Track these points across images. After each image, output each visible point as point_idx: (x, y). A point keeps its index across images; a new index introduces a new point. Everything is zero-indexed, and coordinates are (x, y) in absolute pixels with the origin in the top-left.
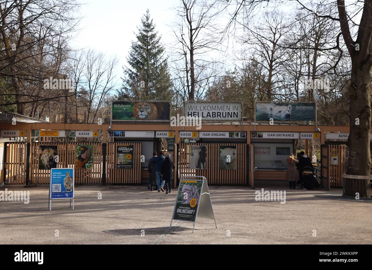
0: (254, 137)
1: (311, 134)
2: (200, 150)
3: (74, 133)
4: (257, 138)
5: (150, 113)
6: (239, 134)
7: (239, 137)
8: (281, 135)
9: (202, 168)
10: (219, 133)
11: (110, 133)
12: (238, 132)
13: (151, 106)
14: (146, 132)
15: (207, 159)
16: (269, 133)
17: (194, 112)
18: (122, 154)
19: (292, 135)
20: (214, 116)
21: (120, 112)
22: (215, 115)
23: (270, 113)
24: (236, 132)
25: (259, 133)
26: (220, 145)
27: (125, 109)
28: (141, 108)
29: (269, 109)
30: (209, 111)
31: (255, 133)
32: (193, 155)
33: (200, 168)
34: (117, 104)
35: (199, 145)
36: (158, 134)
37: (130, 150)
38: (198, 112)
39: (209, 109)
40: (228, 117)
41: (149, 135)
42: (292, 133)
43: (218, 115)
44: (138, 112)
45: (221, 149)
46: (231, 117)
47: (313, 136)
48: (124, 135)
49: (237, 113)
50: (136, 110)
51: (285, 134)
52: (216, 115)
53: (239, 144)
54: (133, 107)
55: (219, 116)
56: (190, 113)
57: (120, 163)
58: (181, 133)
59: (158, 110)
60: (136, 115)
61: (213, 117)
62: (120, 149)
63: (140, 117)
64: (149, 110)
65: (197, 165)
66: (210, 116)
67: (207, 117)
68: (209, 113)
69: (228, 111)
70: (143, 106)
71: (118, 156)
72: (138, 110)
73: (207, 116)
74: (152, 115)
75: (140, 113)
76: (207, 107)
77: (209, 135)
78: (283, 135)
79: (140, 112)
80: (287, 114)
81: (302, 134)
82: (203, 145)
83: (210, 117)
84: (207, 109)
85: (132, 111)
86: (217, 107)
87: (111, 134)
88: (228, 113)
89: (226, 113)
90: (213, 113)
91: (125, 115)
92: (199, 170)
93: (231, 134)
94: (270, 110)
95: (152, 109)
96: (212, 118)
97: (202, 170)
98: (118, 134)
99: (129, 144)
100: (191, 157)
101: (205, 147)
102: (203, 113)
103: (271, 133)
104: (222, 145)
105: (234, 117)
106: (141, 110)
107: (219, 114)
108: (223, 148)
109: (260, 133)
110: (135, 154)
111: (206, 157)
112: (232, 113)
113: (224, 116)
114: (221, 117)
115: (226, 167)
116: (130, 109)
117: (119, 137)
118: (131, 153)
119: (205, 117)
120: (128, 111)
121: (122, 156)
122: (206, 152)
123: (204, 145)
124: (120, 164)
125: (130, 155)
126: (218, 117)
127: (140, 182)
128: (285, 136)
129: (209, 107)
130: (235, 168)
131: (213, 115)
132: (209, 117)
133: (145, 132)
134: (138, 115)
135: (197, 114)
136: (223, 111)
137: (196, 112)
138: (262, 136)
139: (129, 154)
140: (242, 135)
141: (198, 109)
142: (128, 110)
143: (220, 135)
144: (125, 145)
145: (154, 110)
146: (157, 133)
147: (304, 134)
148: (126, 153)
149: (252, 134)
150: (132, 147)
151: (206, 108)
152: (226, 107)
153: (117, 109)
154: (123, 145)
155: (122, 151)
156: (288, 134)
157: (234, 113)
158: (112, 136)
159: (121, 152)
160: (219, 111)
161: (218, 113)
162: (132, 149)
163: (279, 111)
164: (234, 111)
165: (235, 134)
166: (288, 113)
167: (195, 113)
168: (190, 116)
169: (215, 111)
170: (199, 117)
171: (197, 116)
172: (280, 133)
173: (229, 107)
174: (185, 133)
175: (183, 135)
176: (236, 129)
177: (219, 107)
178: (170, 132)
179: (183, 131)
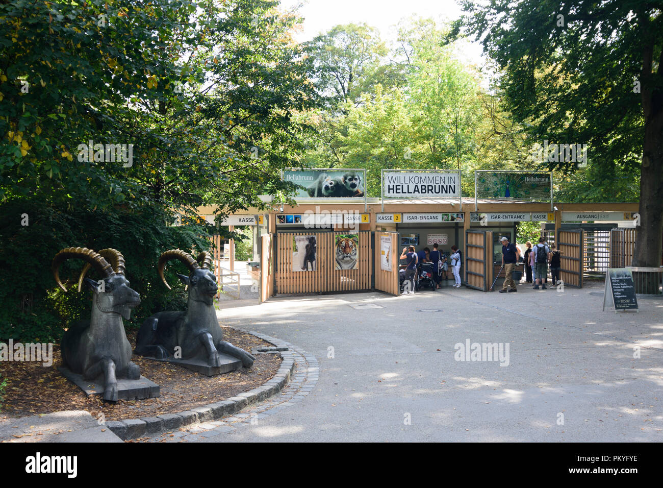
0: (474, 220)
1: (544, 214)
4: (478, 221)
8: (508, 217)
10: (430, 215)
11: (280, 217)
16: (493, 214)
17: (397, 186)
19: (522, 217)
20: (424, 191)
22: (425, 189)
24: (452, 214)
25: (480, 214)
30: (416, 184)
31: (475, 214)
38: (402, 186)
39: (417, 182)
40: (442, 192)
42: (522, 214)
46: (446, 192)
47: (546, 216)
49: (454, 186)
51: (514, 215)
52: (427, 189)
55: (430, 191)
56: (391, 187)
58: (379, 215)
61: (422, 193)
66: (418, 191)
68: (416, 186)
69: (442, 184)
73: (415, 191)
76: (413, 178)
77: (416, 218)
78: (510, 217)
81: (534, 214)
84: (413, 182)
86: (427, 178)
87: (282, 219)
88: (442, 186)
89: (439, 186)
90: (422, 186)
93: (445, 216)
98: (291, 219)
102: (408, 186)
103: (495, 215)
105: (450, 192)
107: (430, 188)
112: (447, 186)
113: (437, 191)
117: (294, 224)
119: (411, 192)
126: (428, 193)
129: (417, 178)
131: (422, 189)
132: (416, 193)
135: (400, 187)
136: (436, 184)
141: (403, 180)
143: (431, 218)
147: (536, 214)
149: (472, 216)
151: (413, 180)
152: (439, 178)
156: (517, 215)
157: (450, 186)
158: (282, 223)
160: (430, 184)
161: (428, 186)
164: (450, 184)
165: (450, 216)
167: (398, 187)
168: (391, 191)
169: (424, 184)
170: (403, 193)
171: (400, 191)
172: (507, 214)
173: (443, 179)
174: (384, 215)
175: (381, 218)
176: (451, 210)
177: (431, 178)
178: (364, 215)
179: (382, 213)
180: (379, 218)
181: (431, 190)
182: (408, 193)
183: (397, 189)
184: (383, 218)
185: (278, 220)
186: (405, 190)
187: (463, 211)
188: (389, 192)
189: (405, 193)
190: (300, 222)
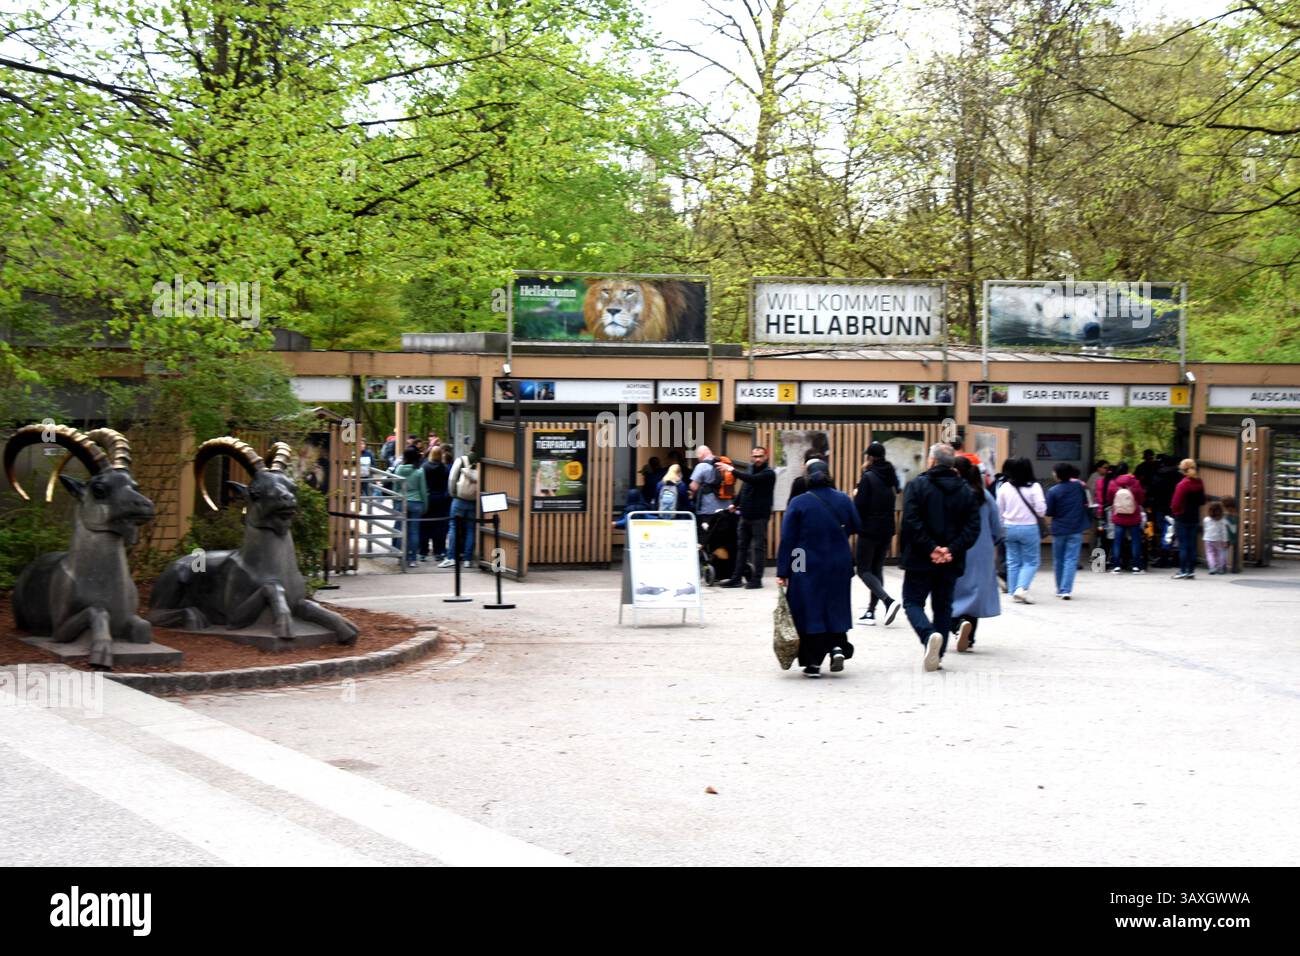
0: (980, 400)
1: (1161, 390)
2: (808, 444)
3: (380, 387)
4: (990, 404)
5: (640, 318)
6: (932, 392)
7: (932, 401)
8: (1067, 395)
10: (866, 387)
12: (926, 385)
13: (645, 292)
14: (626, 384)
16: (1027, 388)
17: (787, 317)
18: (549, 462)
19: (1101, 395)
20: (853, 329)
21: (541, 314)
22: (855, 325)
23: (1034, 320)
24: (923, 386)
25: (996, 386)
26: (871, 428)
27: (557, 302)
28: (608, 301)
29: (1031, 306)
30: (835, 313)
31: (982, 387)
32: (782, 463)
34: (531, 286)
35: (805, 428)
36: (665, 392)
37: (578, 446)
38: (801, 317)
39: (836, 306)
40: (898, 333)
41: (638, 395)
42: (1103, 390)
43: (865, 327)
44: (601, 312)
46: (909, 332)
47: (1168, 396)
48: (550, 395)
49: (929, 318)
50: (593, 308)
51: (1081, 390)
52: (860, 325)
53: (933, 425)
54: (586, 297)
55: (868, 330)
56: (773, 320)
58: (741, 386)
59: (668, 308)
60: (593, 323)
61: (849, 333)
62: (542, 445)
63: (609, 330)
64: (638, 308)
66: (839, 329)
67: (829, 333)
68: (835, 318)
69: (898, 313)
70: (619, 294)
71: (535, 469)
72: (600, 306)
73: (831, 329)
74: (648, 324)
75: (607, 318)
76: (828, 299)
77: (834, 393)
78: (1072, 394)
79: (609, 315)
80: (1091, 323)
81: (1134, 390)
82: (817, 429)
83: (841, 333)
84: (829, 307)
85: (582, 309)
86: (862, 299)
88: (900, 319)
89: (891, 318)
90: (848, 318)
91: (557, 326)
94: (1036, 311)
95: (648, 305)
96: (845, 338)
98: (533, 392)
99: (571, 427)
101: (822, 436)
102: (815, 317)
103: (1034, 389)
104: (878, 427)
105: (917, 333)
106: (611, 307)
107: (869, 322)
109: (1000, 390)
110: (593, 460)
112: (910, 318)
113: (886, 329)
114: (874, 333)
116: (574, 304)
118: (581, 456)
119: (823, 333)
120: (566, 310)
121: (551, 469)
122: (827, 453)
123: (820, 428)
124: (542, 495)
125: (577, 463)
126: (864, 333)
127: (609, 559)
128: (1081, 398)
129: (836, 300)
131: (849, 325)
132: (835, 333)
133: (623, 386)
134: (603, 326)
135: (796, 321)
136: (883, 314)
137: (793, 316)
138: (1003, 399)
139: (574, 460)
140: (941, 395)
141: (802, 303)
142: (567, 305)
143: (870, 394)
144: (560, 429)
145: (654, 309)
146: (662, 386)
147: (1140, 390)
148: (562, 457)
149: (974, 392)
150: (582, 435)
151: (827, 302)
152: (891, 300)
153: (528, 303)
154: (553, 430)
155: (547, 450)
156: (1088, 389)
157: (918, 320)
159: (545, 454)
160: (869, 313)
161: (865, 318)
162: (583, 444)
163: (1062, 313)
164: (918, 313)
165: (917, 391)
166: (1094, 320)
167: (790, 320)
168: (773, 329)
169: (855, 312)
170: (802, 332)
171: (795, 328)
172: (1063, 389)
173: (901, 300)
174: (756, 386)
175: (747, 393)
176: (922, 376)
177: (870, 299)
178: (707, 385)
179: (750, 380)
180: (743, 392)
181: (871, 327)
182: (816, 333)
183: (787, 324)
184: (752, 393)
185: (499, 392)
186: (808, 326)
187: (952, 379)
188: (768, 331)
189: (807, 333)
190: (552, 398)
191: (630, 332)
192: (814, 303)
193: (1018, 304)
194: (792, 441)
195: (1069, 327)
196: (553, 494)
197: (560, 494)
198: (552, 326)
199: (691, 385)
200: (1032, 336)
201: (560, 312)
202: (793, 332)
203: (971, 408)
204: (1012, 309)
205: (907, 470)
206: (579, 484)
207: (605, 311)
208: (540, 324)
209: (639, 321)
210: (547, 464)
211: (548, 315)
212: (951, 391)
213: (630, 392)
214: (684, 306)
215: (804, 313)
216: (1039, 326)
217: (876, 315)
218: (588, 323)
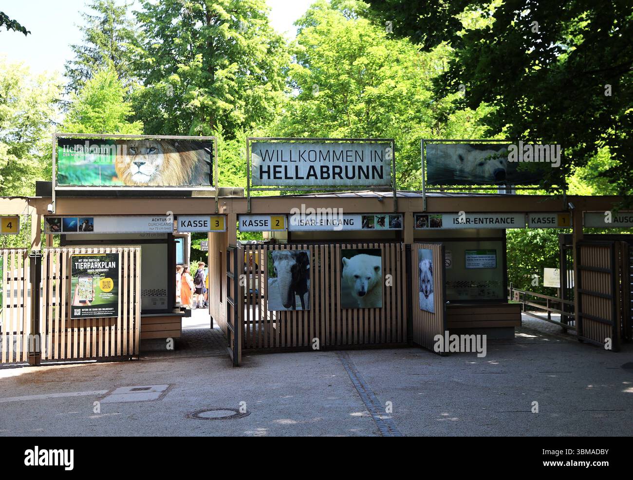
0: (422, 226)
1: (551, 216)
2: (293, 262)
4: (429, 228)
6: (387, 220)
7: (387, 227)
8: (485, 220)
9: (299, 308)
11: (51, 222)
12: (383, 216)
13: (164, 149)
14: (151, 218)
15: (309, 283)
16: (456, 216)
17: (275, 167)
18: (86, 279)
19: (509, 221)
20: (325, 175)
21: (80, 166)
22: (327, 172)
23: (458, 167)
24: (379, 216)
25: (433, 215)
26: (340, 247)
28: (136, 156)
29: (455, 158)
30: (312, 164)
31: (423, 216)
32: (275, 275)
33: (294, 308)
35: (291, 248)
36: (183, 224)
37: (109, 265)
38: (286, 167)
39: (312, 159)
40: (360, 178)
41: (160, 227)
42: (510, 216)
43: (334, 174)
44: (129, 164)
45: (344, 258)
46: (367, 177)
48: (89, 228)
49: (382, 167)
50: (122, 161)
51: (494, 217)
52: (331, 172)
53: (387, 245)
55: (337, 176)
56: (265, 169)
57: (81, 302)
58: (242, 219)
59: (182, 160)
60: (123, 173)
61: (322, 178)
62: (80, 266)
63: (136, 178)
64: (159, 161)
65: (286, 301)
66: (315, 175)
67: (308, 178)
68: (312, 167)
69: (359, 163)
70: (142, 151)
72: (128, 160)
73: (309, 175)
74: (167, 173)
75: (134, 169)
76: (307, 153)
78: (488, 220)
79: (136, 166)
80: (499, 169)
81: (532, 216)
82: (299, 249)
83: (316, 178)
84: (307, 159)
86: (331, 153)
87: (55, 224)
88: (360, 168)
89: (354, 167)
90: (322, 167)
91: (93, 175)
92: (291, 312)
93: (367, 220)
94: (459, 160)
95: (167, 159)
96: (320, 181)
97: (297, 312)
98: (76, 225)
99: (105, 251)
100: (271, 280)
101: (304, 255)
102: (297, 167)
104: (346, 247)
105: (373, 178)
106: (137, 160)
107: (337, 170)
108: (350, 254)
109: (436, 217)
110: (122, 276)
111: (309, 278)
112: (368, 167)
113: (350, 175)
114: (341, 178)
115: (359, 302)
117: (78, 233)
118: (112, 274)
119: (303, 178)
121: (87, 284)
122: (308, 267)
123: (302, 248)
124: (81, 305)
125: (109, 279)
126: (334, 178)
127: (137, 353)
128: (494, 222)
129: (312, 154)
130: (380, 304)
131: (322, 172)
132: (312, 178)
133: (149, 220)
134: (131, 175)
135: (282, 170)
136: (348, 164)
137: (281, 167)
138: (439, 224)
139: (107, 277)
140: (394, 222)
141: (286, 157)
142: (101, 159)
144: (95, 253)
145: (171, 161)
147: (536, 216)
148: (97, 275)
149: (417, 220)
150: (113, 257)
151: (306, 156)
152: (353, 154)
154: (89, 254)
155: (85, 270)
156: (499, 216)
157: (374, 168)
158: (57, 231)
159: (84, 273)
160: (337, 163)
161: (334, 167)
162: (114, 265)
163: (478, 161)
164: (373, 163)
165: (376, 220)
166: (500, 166)
167: (278, 169)
168: (265, 176)
169: (326, 163)
170: (286, 178)
171: (283, 175)
172: (482, 216)
173: (360, 154)
174: (254, 218)
175: (247, 223)
176: (379, 208)
177: (338, 154)
178: (215, 218)
179: (249, 214)
180: (244, 223)
181: (339, 174)
182: (297, 178)
183: (275, 172)
184: (251, 224)
186: (291, 173)
187: (400, 210)
188: (261, 177)
189: (292, 178)
190: (92, 230)
191: (153, 178)
192: (295, 157)
193: (446, 155)
194: (281, 259)
195: (483, 172)
196: (89, 304)
197: (95, 303)
198: (89, 175)
199: (203, 219)
200: (456, 178)
201: (96, 165)
202: (281, 178)
203: (415, 232)
204: (443, 159)
205: (369, 278)
206: (111, 295)
207: (132, 164)
208: (79, 174)
209: (160, 171)
210: (83, 280)
211: (87, 167)
212: (401, 219)
213: (154, 224)
214: (196, 159)
215: (288, 164)
216: (462, 171)
217: (343, 165)
218: (119, 174)
